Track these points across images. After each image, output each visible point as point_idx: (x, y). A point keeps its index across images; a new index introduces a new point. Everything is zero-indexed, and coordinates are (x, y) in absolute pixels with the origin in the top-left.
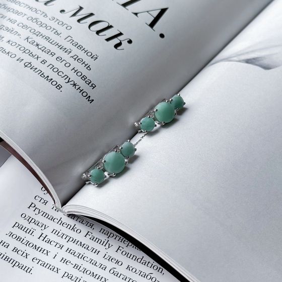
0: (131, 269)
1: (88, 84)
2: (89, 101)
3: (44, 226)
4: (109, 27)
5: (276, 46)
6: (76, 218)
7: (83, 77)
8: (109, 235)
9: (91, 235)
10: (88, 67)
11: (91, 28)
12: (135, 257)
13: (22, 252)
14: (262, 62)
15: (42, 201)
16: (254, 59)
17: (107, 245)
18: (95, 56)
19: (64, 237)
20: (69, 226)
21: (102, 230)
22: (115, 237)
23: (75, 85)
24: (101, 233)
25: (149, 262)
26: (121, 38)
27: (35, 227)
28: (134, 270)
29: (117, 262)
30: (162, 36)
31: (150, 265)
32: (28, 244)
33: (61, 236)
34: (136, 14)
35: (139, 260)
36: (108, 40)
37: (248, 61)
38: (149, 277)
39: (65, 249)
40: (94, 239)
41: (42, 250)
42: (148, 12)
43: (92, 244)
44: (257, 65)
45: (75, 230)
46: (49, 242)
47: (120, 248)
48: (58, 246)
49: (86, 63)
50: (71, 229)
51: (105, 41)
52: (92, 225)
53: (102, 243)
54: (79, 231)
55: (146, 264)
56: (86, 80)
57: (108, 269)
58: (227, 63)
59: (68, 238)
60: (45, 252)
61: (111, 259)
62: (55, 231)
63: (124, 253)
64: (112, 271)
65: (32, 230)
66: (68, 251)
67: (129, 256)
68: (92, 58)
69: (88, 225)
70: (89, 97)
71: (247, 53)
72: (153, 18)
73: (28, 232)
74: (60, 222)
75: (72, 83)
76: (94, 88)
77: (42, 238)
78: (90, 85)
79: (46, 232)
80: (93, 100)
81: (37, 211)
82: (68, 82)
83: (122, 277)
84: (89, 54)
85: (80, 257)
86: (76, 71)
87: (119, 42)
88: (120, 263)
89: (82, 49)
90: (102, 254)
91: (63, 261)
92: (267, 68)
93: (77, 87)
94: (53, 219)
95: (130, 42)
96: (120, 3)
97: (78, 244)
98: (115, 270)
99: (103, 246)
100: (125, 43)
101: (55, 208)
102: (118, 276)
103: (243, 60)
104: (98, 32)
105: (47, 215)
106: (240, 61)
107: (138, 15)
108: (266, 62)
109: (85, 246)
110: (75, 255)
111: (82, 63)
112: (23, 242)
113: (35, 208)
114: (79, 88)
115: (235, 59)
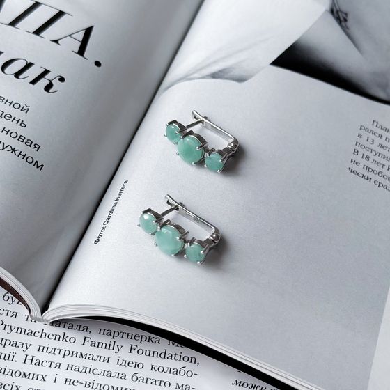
0: (156, 368)
1: (30, 146)
2: (37, 167)
3: (24, 346)
4: (29, 65)
5: (240, 51)
6: (62, 325)
7: (20, 138)
8: (112, 334)
9: (90, 341)
10: (22, 123)
11: (6, 71)
12: (155, 354)
13: (11, 386)
14: (232, 73)
15: (10, 314)
16: (220, 71)
17: (116, 348)
18: (25, 108)
19: (57, 352)
20: (58, 337)
21: (102, 331)
22: (121, 335)
23: (13, 150)
24: (101, 335)
25: (175, 355)
26: (48, 76)
27: (14, 349)
28: (161, 369)
29: (137, 365)
30: (98, 64)
31: (178, 357)
32: (13, 373)
33: (53, 352)
34: (56, 41)
35: (163, 355)
36: (33, 82)
37: (214, 76)
38: (182, 373)
39: (64, 366)
40: (97, 345)
41: (35, 377)
42: (69, 36)
43: (97, 352)
44: (227, 79)
45: (68, 339)
46: (40, 363)
47: (133, 347)
48: (53, 365)
49: (17, 119)
50: (61, 339)
51: (31, 85)
52: (86, 328)
53: (108, 347)
54: (72, 340)
55: (173, 358)
56: (25, 141)
57: (129, 377)
58: (187, 83)
59: (62, 353)
60: (40, 377)
61: (127, 364)
62: (41, 348)
63: (140, 352)
64: (135, 378)
65: (12, 355)
66: (70, 368)
67: (148, 353)
68: (22, 110)
69: (82, 329)
70: (37, 162)
71: (209, 65)
72: (80, 43)
73: (7, 358)
74: (44, 335)
75: (9, 148)
76: (38, 149)
77: (28, 362)
78: (32, 146)
79: (30, 352)
80: (42, 166)
81: (8, 329)
82: (4, 148)
83: (149, 381)
84: (17, 106)
85: (88, 371)
86: (8, 132)
87: (49, 82)
88: (140, 366)
89: (5, 101)
90: (113, 361)
91: (68, 383)
92: (241, 80)
93: (17, 153)
94: (32, 334)
95: (62, 79)
96: (29, 31)
97: (78, 356)
98: (138, 376)
99: (111, 350)
100: (56, 83)
101: (30, 319)
102: (145, 381)
103: (208, 76)
104: (17, 75)
105: (23, 331)
106: (203, 78)
107: (60, 42)
108: (236, 73)
109: (88, 356)
110: (80, 370)
111: (12, 119)
112: (6, 373)
113: (4, 325)
114: (20, 154)
115: (196, 75)
